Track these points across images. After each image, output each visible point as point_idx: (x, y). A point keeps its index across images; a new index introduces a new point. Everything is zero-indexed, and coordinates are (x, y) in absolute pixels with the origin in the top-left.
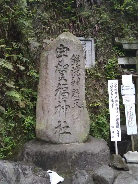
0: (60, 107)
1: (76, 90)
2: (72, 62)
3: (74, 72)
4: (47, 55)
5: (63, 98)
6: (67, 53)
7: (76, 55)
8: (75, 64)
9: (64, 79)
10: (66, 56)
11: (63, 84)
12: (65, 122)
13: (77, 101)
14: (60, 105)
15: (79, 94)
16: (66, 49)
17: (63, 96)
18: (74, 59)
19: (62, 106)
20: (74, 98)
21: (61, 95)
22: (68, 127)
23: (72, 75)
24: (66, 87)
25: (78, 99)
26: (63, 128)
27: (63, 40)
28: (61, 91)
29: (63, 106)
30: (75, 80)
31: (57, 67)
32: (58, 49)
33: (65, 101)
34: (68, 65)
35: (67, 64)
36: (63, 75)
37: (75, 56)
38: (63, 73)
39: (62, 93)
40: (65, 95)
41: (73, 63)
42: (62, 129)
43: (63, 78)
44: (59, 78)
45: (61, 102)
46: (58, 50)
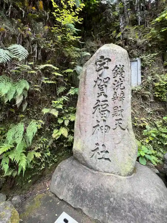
0: (98, 128)
1: (119, 107)
2: (114, 74)
3: (116, 85)
4: (86, 70)
5: (102, 117)
6: (108, 64)
7: (120, 65)
8: (118, 76)
9: (104, 95)
10: (107, 68)
11: (102, 100)
12: (103, 145)
13: (120, 121)
14: (98, 125)
15: (122, 113)
16: (107, 60)
17: (102, 114)
18: (117, 70)
19: (100, 126)
20: (115, 118)
21: (100, 113)
22: (107, 152)
23: (114, 89)
24: (105, 104)
25: (121, 119)
26: (102, 152)
27: (104, 51)
28: (99, 109)
29: (102, 127)
30: (118, 95)
31: (96, 82)
32: (98, 61)
33: (104, 121)
34: (109, 79)
35: (107, 77)
36: (103, 90)
37: (118, 66)
38: (103, 88)
39: (102, 111)
40: (105, 114)
41: (115, 76)
42: (100, 153)
43: (102, 94)
44: (98, 94)
45: (99, 122)
46: (98, 63)
